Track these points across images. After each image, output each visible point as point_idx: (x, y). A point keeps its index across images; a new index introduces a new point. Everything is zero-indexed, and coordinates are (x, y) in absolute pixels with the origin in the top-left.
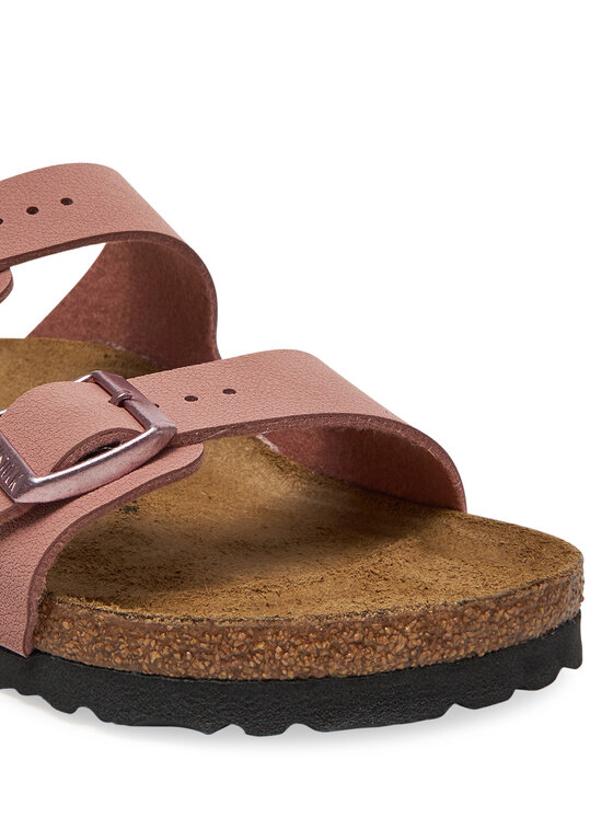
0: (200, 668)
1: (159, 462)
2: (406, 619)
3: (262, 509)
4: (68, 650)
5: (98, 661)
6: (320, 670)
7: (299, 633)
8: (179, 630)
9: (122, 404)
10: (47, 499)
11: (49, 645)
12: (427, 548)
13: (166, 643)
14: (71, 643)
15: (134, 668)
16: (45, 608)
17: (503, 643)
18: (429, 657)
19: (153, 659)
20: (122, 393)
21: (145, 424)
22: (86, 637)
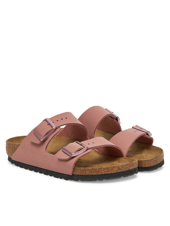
0: (93, 174)
1: (86, 151)
2: (116, 167)
3: (96, 159)
4: (77, 173)
5: (81, 174)
6: (107, 173)
7: (104, 169)
8: (91, 169)
9: (81, 145)
10: (74, 156)
11: (75, 173)
12: (119, 162)
13: (89, 171)
14: (78, 172)
15: (86, 175)
16: (74, 169)
17: (127, 170)
18: (119, 171)
19: (88, 173)
20: (81, 144)
21: (84, 147)
22: (79, 171)
